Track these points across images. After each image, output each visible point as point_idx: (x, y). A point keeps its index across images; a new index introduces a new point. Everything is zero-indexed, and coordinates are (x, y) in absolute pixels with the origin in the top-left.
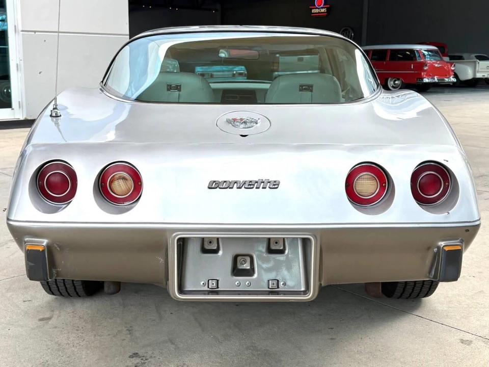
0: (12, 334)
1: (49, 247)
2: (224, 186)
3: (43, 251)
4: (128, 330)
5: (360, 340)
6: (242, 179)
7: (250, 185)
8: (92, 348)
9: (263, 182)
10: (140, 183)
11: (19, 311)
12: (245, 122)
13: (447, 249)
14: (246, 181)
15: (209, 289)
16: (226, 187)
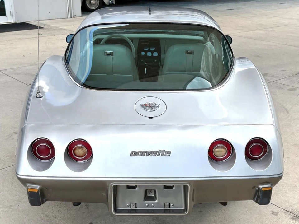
0: (20, 209)
1: (41, 190)
2: (139, 154)
3: (38, 192)
4: (86, 205)
5: (216, 212)
6: (149, 151)
7: (154, 154)
8: (66, 219)
9: (162, 152)
10: (91, 150)
11: (23, 191)
12: (152, 107)
13: (263, 190)
14: (152, 152)
15: (131, 208)
16: (140, 155)
